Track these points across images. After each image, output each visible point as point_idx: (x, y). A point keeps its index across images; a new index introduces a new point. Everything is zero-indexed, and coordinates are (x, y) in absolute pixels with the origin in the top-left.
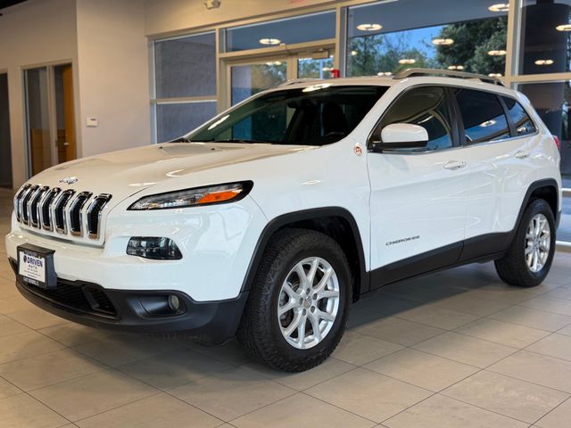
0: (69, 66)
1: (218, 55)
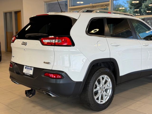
0: (20, 11)
1: (69, 8)
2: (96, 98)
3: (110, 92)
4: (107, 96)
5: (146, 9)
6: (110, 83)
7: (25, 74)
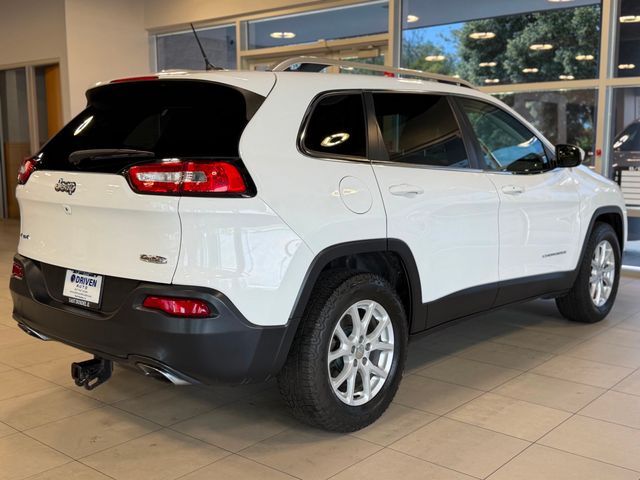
0: (55, 66)
1: (240, 53)
2: (335, 384)
3: (387, 361)
4: (378, 376)
5: (521, 60)
6: (386, 329)
7: (71, 301)
